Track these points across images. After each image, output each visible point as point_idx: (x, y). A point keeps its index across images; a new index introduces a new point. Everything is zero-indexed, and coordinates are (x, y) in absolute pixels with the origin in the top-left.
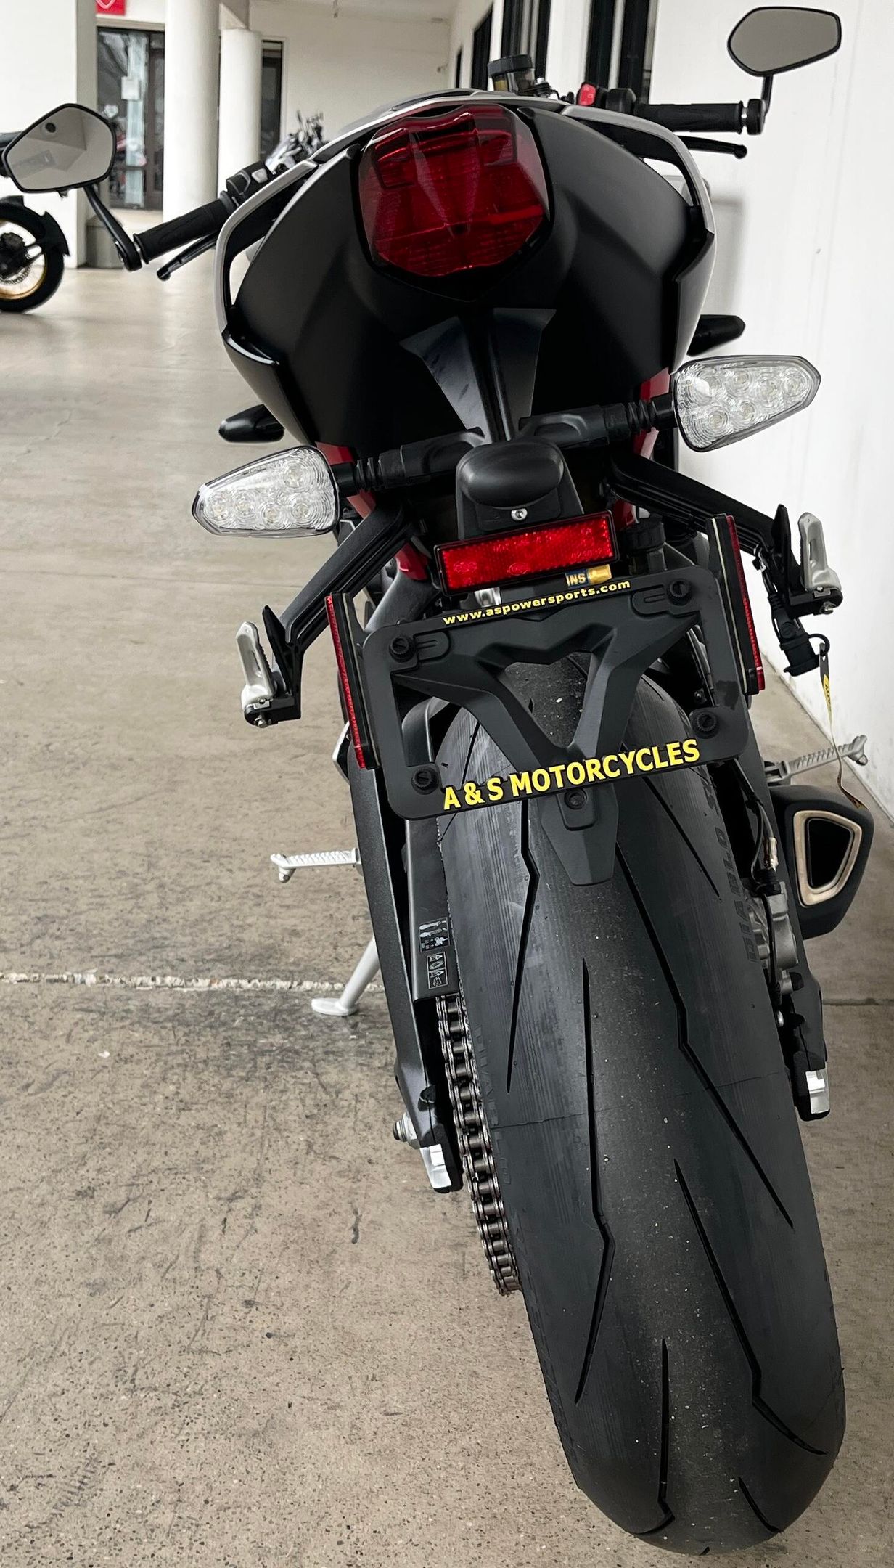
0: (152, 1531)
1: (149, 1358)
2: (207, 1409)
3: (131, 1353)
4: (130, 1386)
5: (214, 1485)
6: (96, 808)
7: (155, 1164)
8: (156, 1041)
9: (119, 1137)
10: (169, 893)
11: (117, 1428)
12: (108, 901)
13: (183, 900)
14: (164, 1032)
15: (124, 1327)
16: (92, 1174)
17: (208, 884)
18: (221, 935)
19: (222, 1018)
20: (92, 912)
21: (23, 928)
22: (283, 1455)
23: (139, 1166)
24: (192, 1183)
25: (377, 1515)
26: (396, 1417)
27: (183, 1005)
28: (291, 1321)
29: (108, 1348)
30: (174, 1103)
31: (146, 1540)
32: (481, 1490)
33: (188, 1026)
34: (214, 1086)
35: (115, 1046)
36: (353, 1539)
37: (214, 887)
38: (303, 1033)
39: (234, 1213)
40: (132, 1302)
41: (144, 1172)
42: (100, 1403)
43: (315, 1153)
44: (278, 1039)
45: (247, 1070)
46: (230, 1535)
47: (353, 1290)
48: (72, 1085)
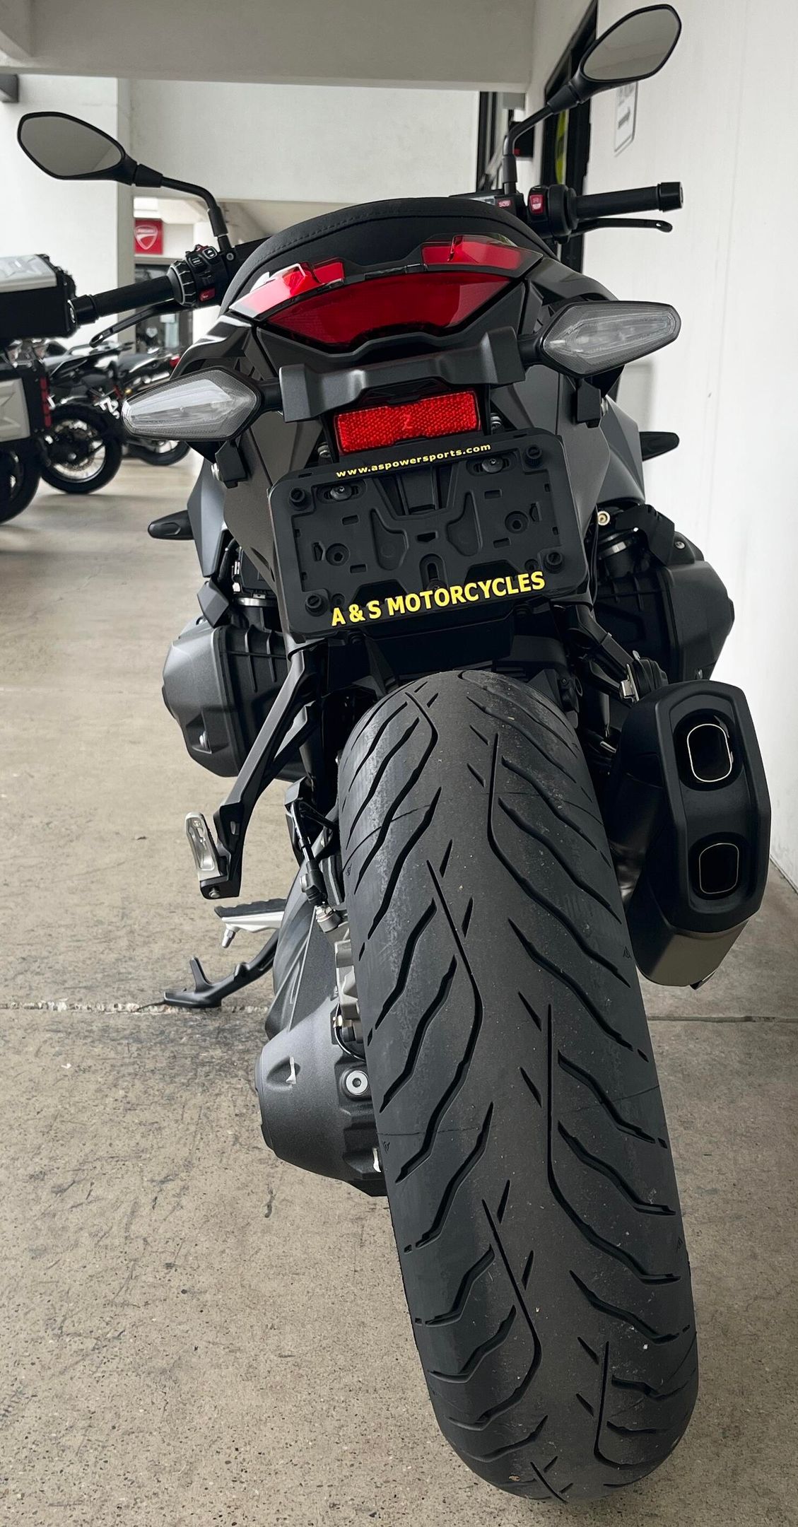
0: (63, 1451)
1: (77, 1310)
2: (123, 1351)
3: (62, 1306)
4: (57, 1331)
5: (122, 1414)
6: (85, 871)
7: (100, 1153)
8: (112, 1054)
9: (72, 1134)
10: (137, 937)
11: (43, 1367)
12: (84, 944)
13: (149, 942)
14: (119, 1048)
15: (59, 1284)
16: (46, 1161)
17: (175, 929)
18: (177, 970)
19: (172, 1036)
20: (70, 953)
21: (9, 967)
22: (185, 1389)
23: (86, 1155)
24: (131, 1169)
25: (263, 1440)
26: (289, 1359)
27: (139, 1026)
28: (205, 1280)
29: (42, 1301)
30: (120, 1104)
31: (57, 1459)
32: (356, 1420)
33: (142, 1043)
34: (158, 1090)
35: (77, 1059)
36: (241, 1460)
37: (177, 933)
38: (241, 1047)
39: (164, 1194)
40: (67, 1264)
41: (90, 1160)
42: (30, 1346)
43: (241, 1144)
44: (218, 1052)
45: (188, 1077)
46: (131, 1455)
47: (261, 1256)
48: (36, 1090)
